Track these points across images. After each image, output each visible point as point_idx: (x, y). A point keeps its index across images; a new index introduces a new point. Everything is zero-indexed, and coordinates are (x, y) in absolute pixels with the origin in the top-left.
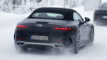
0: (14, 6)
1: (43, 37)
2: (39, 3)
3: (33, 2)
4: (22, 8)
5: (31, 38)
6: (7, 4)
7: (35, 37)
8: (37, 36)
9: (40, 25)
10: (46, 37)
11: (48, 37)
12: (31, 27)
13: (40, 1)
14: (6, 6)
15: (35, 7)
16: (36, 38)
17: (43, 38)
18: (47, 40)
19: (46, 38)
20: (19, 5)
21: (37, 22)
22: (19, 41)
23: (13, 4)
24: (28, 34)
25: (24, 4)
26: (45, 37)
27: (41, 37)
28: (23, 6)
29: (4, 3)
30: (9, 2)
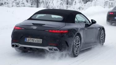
0: (67, 6)
1: (37, 39)
2: (86, 4)
3: (81, 3)
4: (73, 8)
5: (25, 41)
6: (62, 5)
7: (29, 39)
8: (32, 39)
9: (35, 27)
10: (40, 39)
11: (42, 40)
12: (25, 29)
13: (86, 3)
14: (61, 6)
15: (82, 7)
16: (30, 41)
17: (37, 41)
18: (41, 43)
19: (40, 41)
20: (71, 5)
21: (33, 24)
22: (14, 44)
23: (66, 4)
24: (22, 36)
25: (75, 5)
26: (38, 39)
27: (35, 39)
28: (74, 6)
29: (60, 4)
30: (64, 3)
